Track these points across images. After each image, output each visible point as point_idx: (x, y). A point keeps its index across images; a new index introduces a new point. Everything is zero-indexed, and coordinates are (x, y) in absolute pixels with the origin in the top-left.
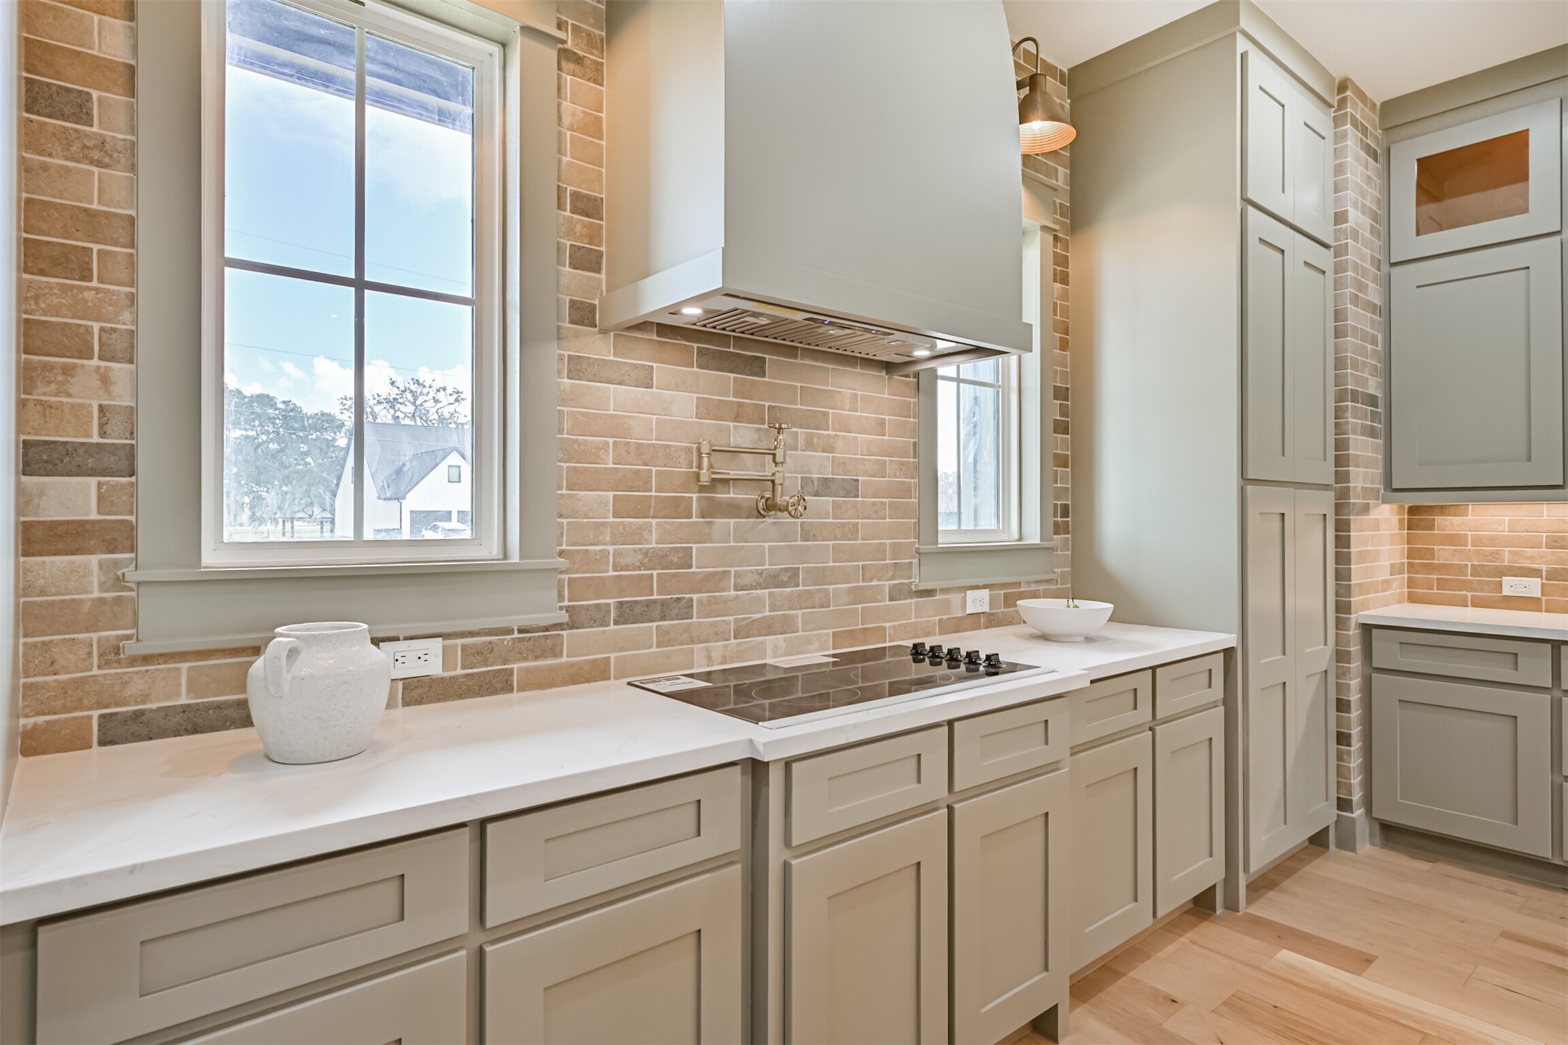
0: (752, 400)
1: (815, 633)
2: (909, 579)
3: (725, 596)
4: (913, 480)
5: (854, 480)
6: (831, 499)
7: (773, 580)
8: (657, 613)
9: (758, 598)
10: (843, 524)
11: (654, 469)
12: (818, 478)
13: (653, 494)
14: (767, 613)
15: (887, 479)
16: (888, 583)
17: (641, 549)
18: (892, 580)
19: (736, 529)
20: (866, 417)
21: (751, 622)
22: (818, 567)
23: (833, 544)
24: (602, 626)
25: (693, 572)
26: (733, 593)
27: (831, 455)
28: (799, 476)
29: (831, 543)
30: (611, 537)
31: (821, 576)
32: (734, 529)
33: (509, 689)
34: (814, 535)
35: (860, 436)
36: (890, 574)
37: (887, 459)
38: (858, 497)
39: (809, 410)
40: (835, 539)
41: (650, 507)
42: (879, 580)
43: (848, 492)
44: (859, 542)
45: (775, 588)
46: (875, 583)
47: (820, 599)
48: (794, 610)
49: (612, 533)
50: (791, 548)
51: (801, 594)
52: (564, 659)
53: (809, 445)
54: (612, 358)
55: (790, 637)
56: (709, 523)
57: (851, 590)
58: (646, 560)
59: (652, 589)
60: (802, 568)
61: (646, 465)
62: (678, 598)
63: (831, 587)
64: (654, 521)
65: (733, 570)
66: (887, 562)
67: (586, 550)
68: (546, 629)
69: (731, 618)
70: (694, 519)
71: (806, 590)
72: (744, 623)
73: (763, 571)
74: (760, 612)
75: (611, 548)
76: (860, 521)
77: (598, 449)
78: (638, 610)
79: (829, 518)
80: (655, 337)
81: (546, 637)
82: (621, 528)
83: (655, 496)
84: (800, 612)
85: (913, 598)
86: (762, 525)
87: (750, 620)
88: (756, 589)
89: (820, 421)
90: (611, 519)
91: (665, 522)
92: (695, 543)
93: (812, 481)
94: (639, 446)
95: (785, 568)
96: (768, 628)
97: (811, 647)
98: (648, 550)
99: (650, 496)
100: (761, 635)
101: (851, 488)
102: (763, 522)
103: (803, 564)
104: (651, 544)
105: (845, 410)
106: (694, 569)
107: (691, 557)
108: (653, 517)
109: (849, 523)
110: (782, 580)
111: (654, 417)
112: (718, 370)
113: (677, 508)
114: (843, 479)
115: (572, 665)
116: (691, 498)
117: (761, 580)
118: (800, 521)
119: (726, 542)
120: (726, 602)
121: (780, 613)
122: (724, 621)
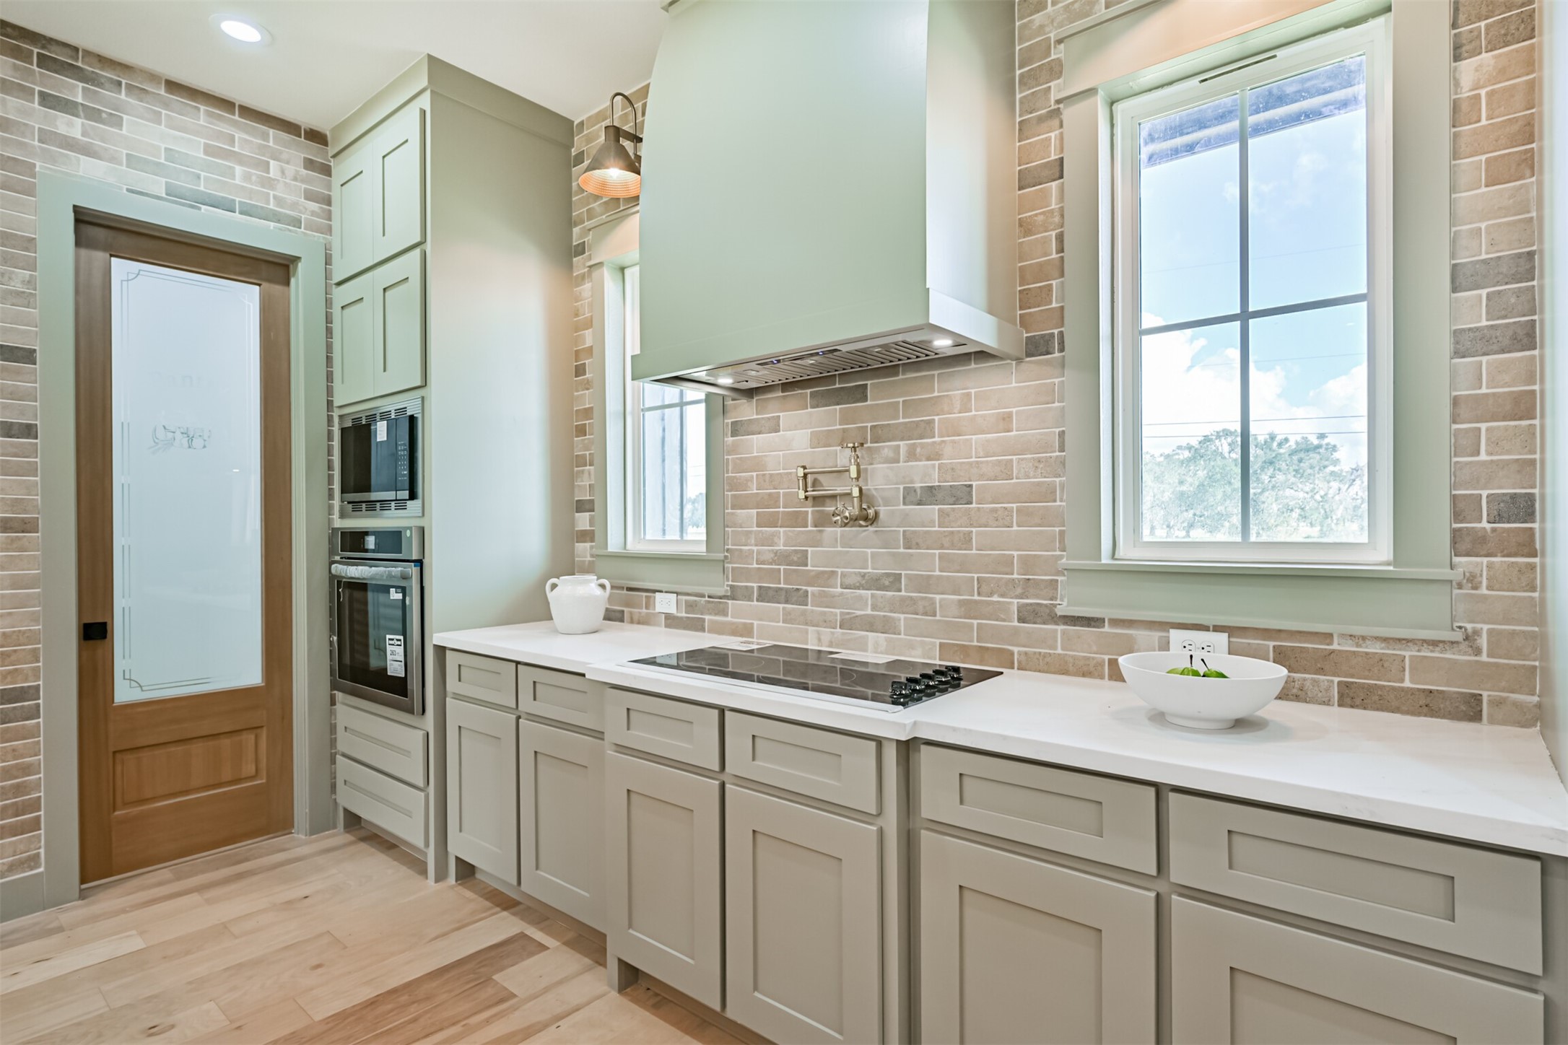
0: (855, 424)
1: (919, 639)
2: (1051, 600)
3: (833, 591)
4: (1058, 480)
5: (966, 485)
6: (937, 507)
7: (874, 583)
8: (783, 598)
9: (860, 598)
10: (952, 532)
11: (781, 491)
12: (921, 487)
13: (781, 509)
14: (869, 612)
15: (1014, 481)
16: (1016, 601)
17: (773, 550)
18: (1022, 598)
19: (842, 536)
20: (982, 416)
21: (854, 617)
22: (922, 575)
23: (939, 553)
24: (749, 601)
26: (839, 590)
27: (937, 463)
28: (901, 487)
29: (937, 552)
30: (755, 541)
31: (924, 584)
32: (841, 537)
33: (703, 630)
34: (917, 544)
35: (974, 437)
36: (1019, 591)
37: (1014, 457)
38: (971, 503)
39: (912, 422)
40: (942, 547)
41: (778, 520)
42: (1002, 596)
43: (957, 499)
44: (974, 551)
45: (877, 590)
46: (995, 598)
47: (924, 607)
48: (895, 613)
49: (756, 538)
50: (894, 555)
51: (903, 599)
52: (729, 619)
53: (912, 456)
54: (755, 417)
55: (892, 638)
56: (820, 531)
57: (964, 603)
58: (776, 558)
59: (780, 579)
60: (905, 574)
61: (776, 489)
62: (797, 589)
63: (938, 597)
64: (782, 530)
65: (839, 571)
66: (1015, 576)
67: (741, 549)
68: (720, 598)
69: (838, 611)
70: (810, 528)
71: (909, 597)
72: (847, 617)
73: (865, 574)
74: (863, 610)
75: (755, 548)
76: (974, 530)
77: (747, 480)
78: (771, 593)
79: (935, 527)
80: (781, 394)
81: (720, 602)
82: (761, 534)
83: (783, 512)
84: (902, 616)
85: (1058, 625)
86: (864, 534)
87: (854, 615)
88: (859, 589)
89: (925, 430)
90: (756, 529)
91: (789, 531)
92: (810, 547)
93: (915, 491)
94: (771, 475)
95: (886, 573)
96: (870, 625)
97: (914, 652)
98: (777, 551)
99: (779, 512)
100: (864, 631)
101: (962, 495)
102: (865, 531)
103: (907, 570)
104: (780, 546)
105: (954, 413)
106: (809, 568)
107: (807, 558)
108: (780, 527)
109: (959, 532)
110: (884, 584)
111: (781, 453)
112: (826, 406)
113: (796, 520)
114: (951, 486)
115: (733, 623)
116: (807, 512)
117: (864, 582)
118: (901, 529)
119: (834, 547)
120: (834, 597)
121: (882, 614)
122: (832, 612)
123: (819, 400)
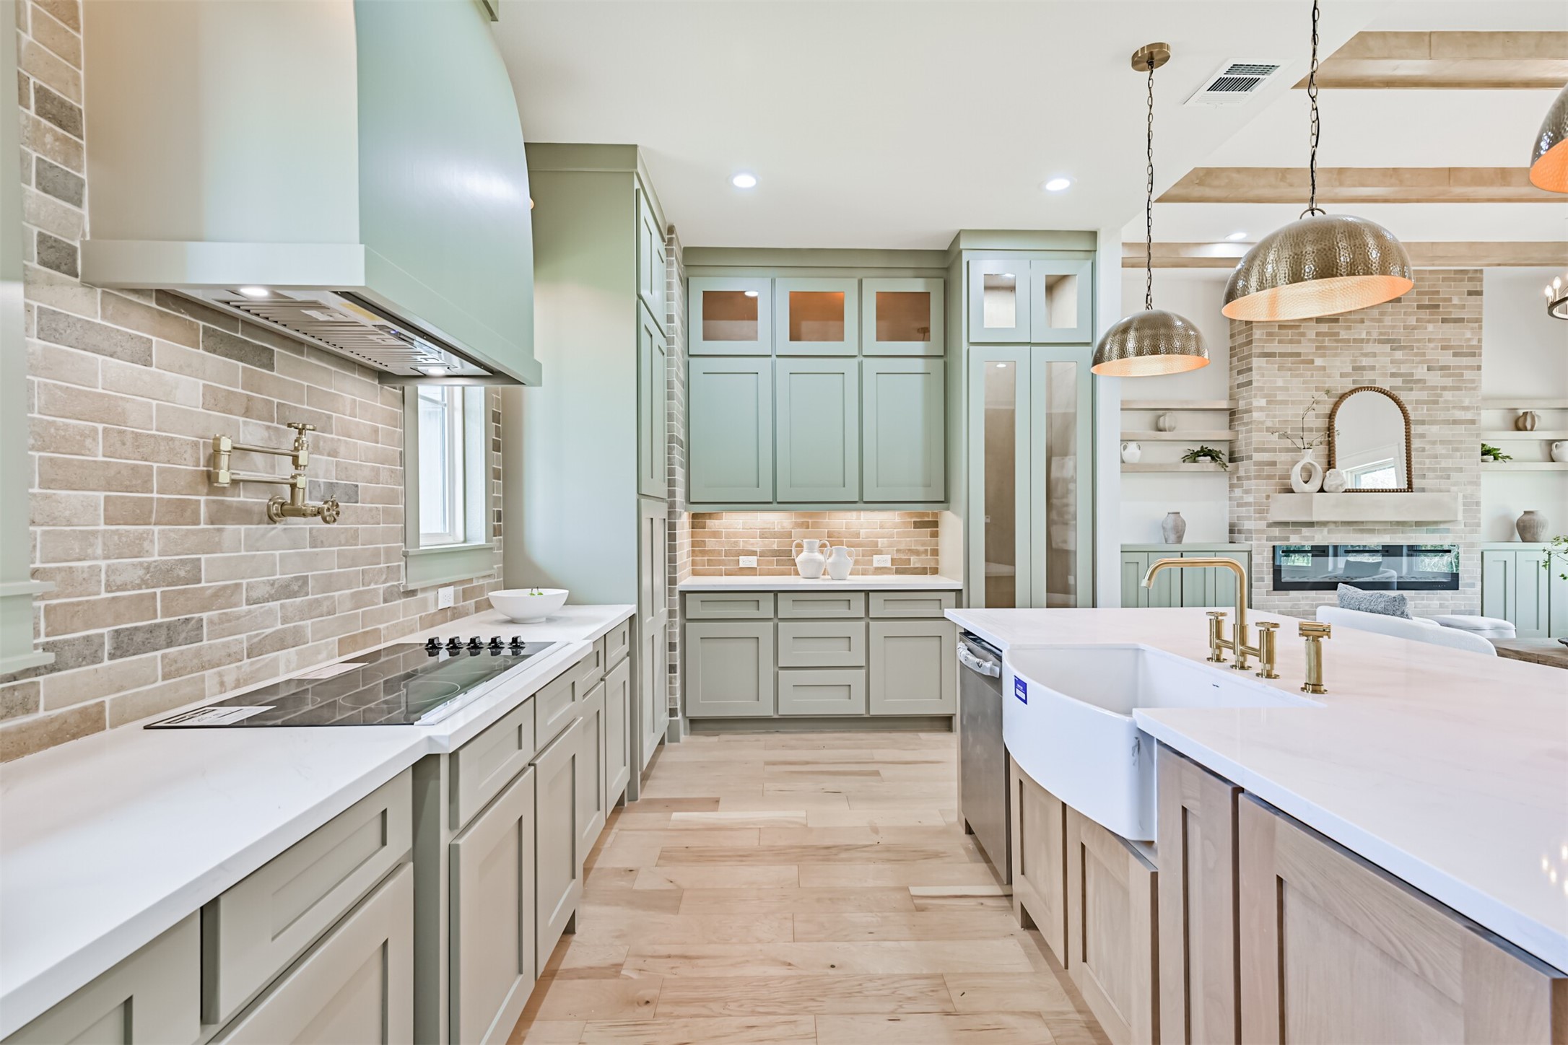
0: (261, 394)
1: (323, 641)
2: (398, 580)
3: (238, 611)
4: (400, 488)
5: (354, 485)
7: (285, 591)
8: (162, 640)
9: (270, 611)
10: (346, 529)
11: (155, 465)
12: (325, 483)
13: (155, 495)
14: (279, 627)
15: (380, 485)
16: (382, 586)
17: (141, 564)
18: (385, 583)
19: (247, 536)
20: (364, 424)
21: (263, 638)
22: (326, 574)
23: (338, 550)
24: (93, 662)
25: (203, 588)
26: (245, 608)
27: (335, 459)
28: (308, 480)
29: (336, 549)
30: (104, 550)
31: (328, 583)
32: (245, 536)
34: (322, 542)
35: (359, 441)
36: (384, 577)
37: (380, 466)
38: (358, 502)
39: (315, 411)
40: (340, 544)
41: (151, 512)
42: (376, 583)
43: (350, 498)
44: (360, 547)
45: (286, 599)
46: (373, 586)
47: (328, 607)
48: (304, 620)
49: (104, 544)
50: (301, 555)
51: (310, 603)
52: (41, 714)
53: (316, 448)
54: (98, 321)
55: (302, 650)
56: (219, 530)
57: (353, 595)
58: (148, 576)
59: (155, 611)
60: (311, 575)
61: (146, 460)
62: (186, 619)
63: (337, 594)
64: (156, 529)
65: (244, 582)
66: (382, 565)
67: (70, 568)
68: (14, 678)
69: (244, 636)
70: (202, 526)
71: (315, 598)
72: (256, 640)
73: (274, 581)
74: (273, 626)
75: (103, 564)
76: (360, 526)
77: (84, 435)
78: (139, 638)
80: (154, 305)
81: (14, 688)
82: (116, 537)
83: (158, 499)
84: (309, 622)
85: (400, 599)
86: (274, 532)
87: (264, 635)
88: (269, 602)
89: (324, 423)
90: (102, 527)
91: (169, 530)
92: (204, 553)
93: (319, 486)
94: (137, 436)
95: (295, 577)
96: (281, 642)
97: (320, 657)
98: (150, 564)
99: (152, 498)
100: (274, 651)
101: (352, 494)
102: (274, 528)
103: (312, 571)
104: (153, 556)
105: (346, 415)
106: (203, 584)
107: (200, 570)
108: (155, 524)
109: (351, 528)
110: (294, 589)
111: (155, 402)
112: (226, 356)
113: (181, 513)
114: (345, 484)
115: (52, 720)
116: (199, 501)
117: (273, 592)
118: (308, 526)
119: (237, 552)
120: (238, 618)
121: (292, 625)
122: (236, 640)
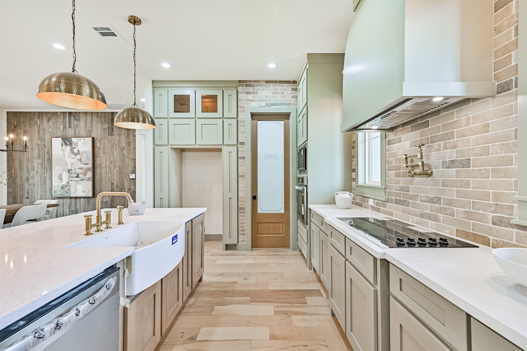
0: (425, 136)
1: (448, 226)
2: (510, 215)
4: (514, 154)
5: (467, 159)
6: (455, 169)
7: (431, 200)
8: (402, 203)
9: (426, 206)
10: (461, 180)
12: (449, 161)
13: (402, 171)
14: (429, 212)
15: (491, 156)
16: (491, 214)
17: (399, 186)
18: (494, 213)
20: (475, 127)
21: (424, 213)
22: (449, 199)
23: (456, 189)
24: (392, 203)
25: (410, 194)
26: (419, 202)
27: (455, 150)
28: (441, 161)
29: (455, 189)
30: (394, 182)
31: (450, 203)
32: (420, 181)
33: (380, 212)
35: (471, 137)
36: (492, 209)
37: (490, 145)
38: (470, 167)
39: (445, 133)
40: (457, 187)
41: (401, 175)
42: (484, 211)
43: (464, 165)
44: (471, 189)
45: (432, 203)
47: (450, 212)
48: (438, 213)
50: (438, 189)
51: (442, 208)
52: (387, 209)
53: (445, 148)
54: (394, 138)
55: (437, 224)
57: (465, 212)
58: (400, 189)
59: (401, 197)
60: (442, 197)
61: (400, 163)
62: (406, 200)
63: (455, 208)
64: (402, 178)
65: (419, 194)
66: (491, 202)
67: (390, 185)
69: (419, 210)
71: (444, 207)
72: (422, 213)
74: (427, 211)
75: (394, 185)
76: (471, 179)
77: (392, 161)
78: (398, 201)
79: (454, 178)
80: (401, 128)
81: (384, 203)
82: (395, 180)
83: (402, 172)
84: (441, 215)
85: (513, 228)
86: (428, 180)
87: (424, 212)
88: (426, 202)
89: (451, 136)
91: (404, 179)
92: (410, 185)
93: (446, 162)
94: (398, 159)
95: (436, 197)
96: (429, 217)
97: (446, 231)
99: (401, 172)
100: (427, 219)
101: (466, 163)
102: (428, 179)
103: (443, 196)
104: (401, 184)
105: (463, 127)
106: (410, 193)
107: (409, 189)
108: (401, 177)
109: (464, 180)
110: (435, 201)
111: (401, 150)
112: (416, 131)
114: (461, 160)
115: (388, 211)
117: (427, 200)
118: (441, 179)
119: (418, 185)
120: (417, 204)
121: (434, 213)
122: (417, 210)
123: (414, 129)
